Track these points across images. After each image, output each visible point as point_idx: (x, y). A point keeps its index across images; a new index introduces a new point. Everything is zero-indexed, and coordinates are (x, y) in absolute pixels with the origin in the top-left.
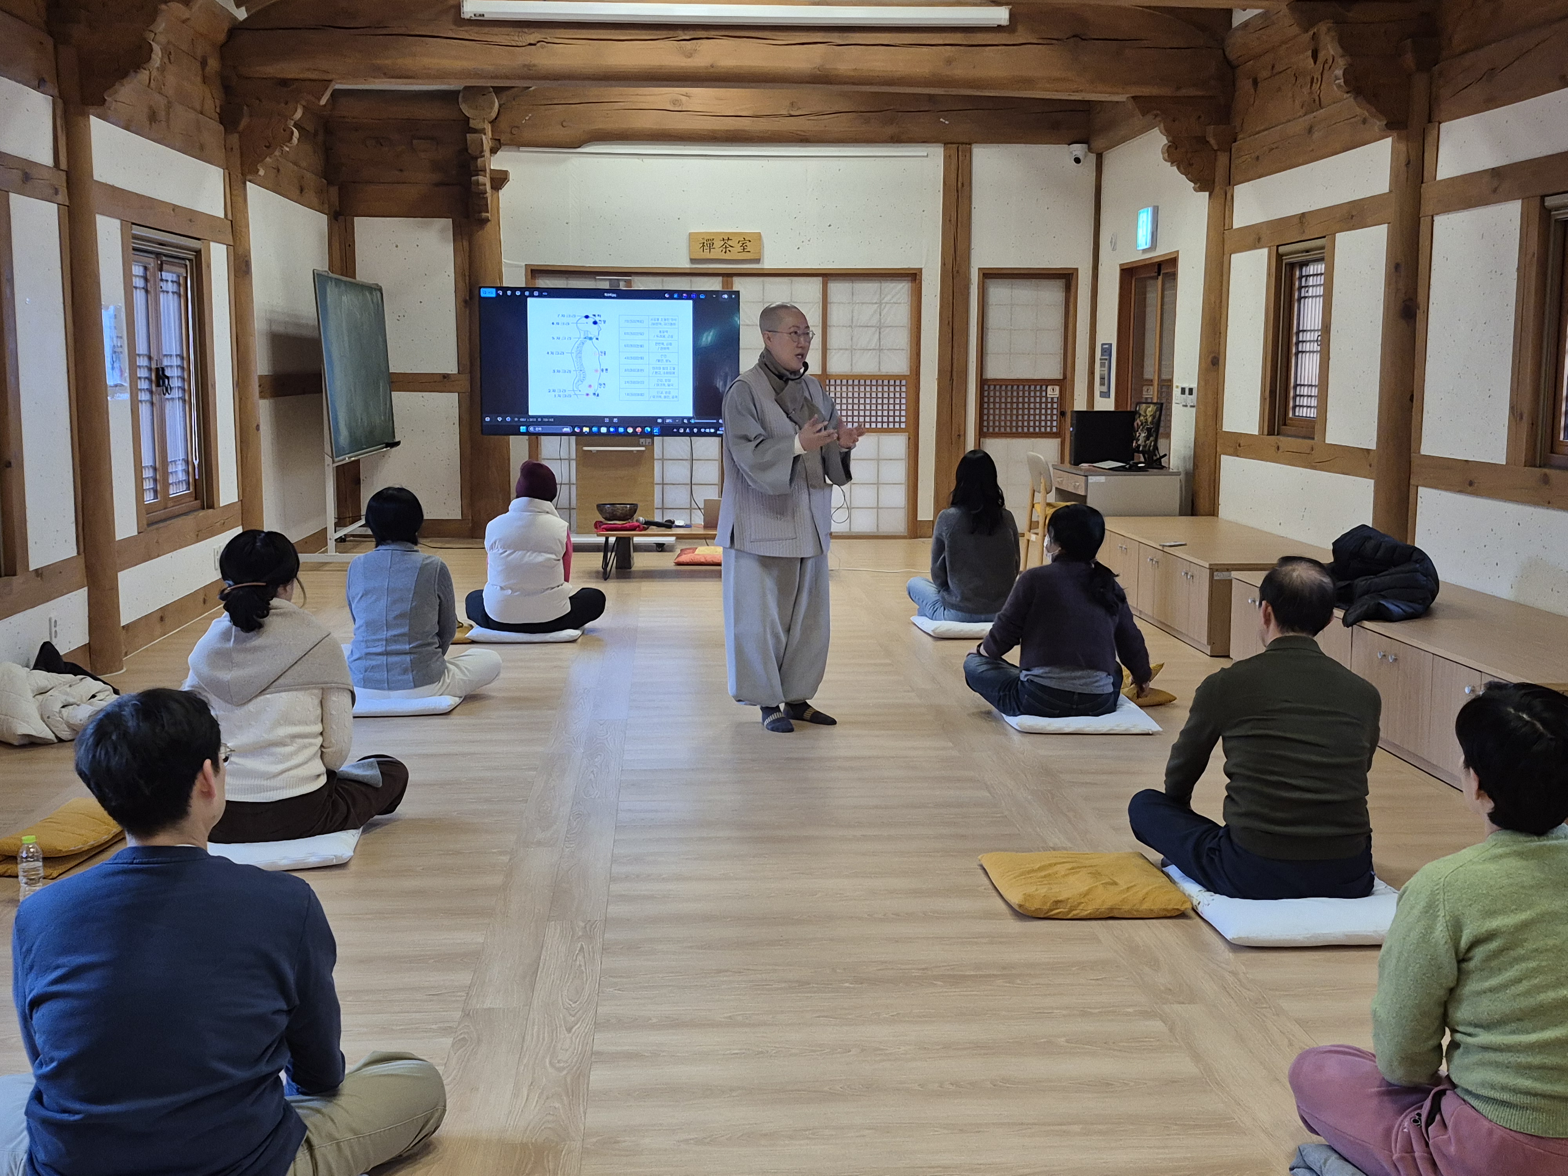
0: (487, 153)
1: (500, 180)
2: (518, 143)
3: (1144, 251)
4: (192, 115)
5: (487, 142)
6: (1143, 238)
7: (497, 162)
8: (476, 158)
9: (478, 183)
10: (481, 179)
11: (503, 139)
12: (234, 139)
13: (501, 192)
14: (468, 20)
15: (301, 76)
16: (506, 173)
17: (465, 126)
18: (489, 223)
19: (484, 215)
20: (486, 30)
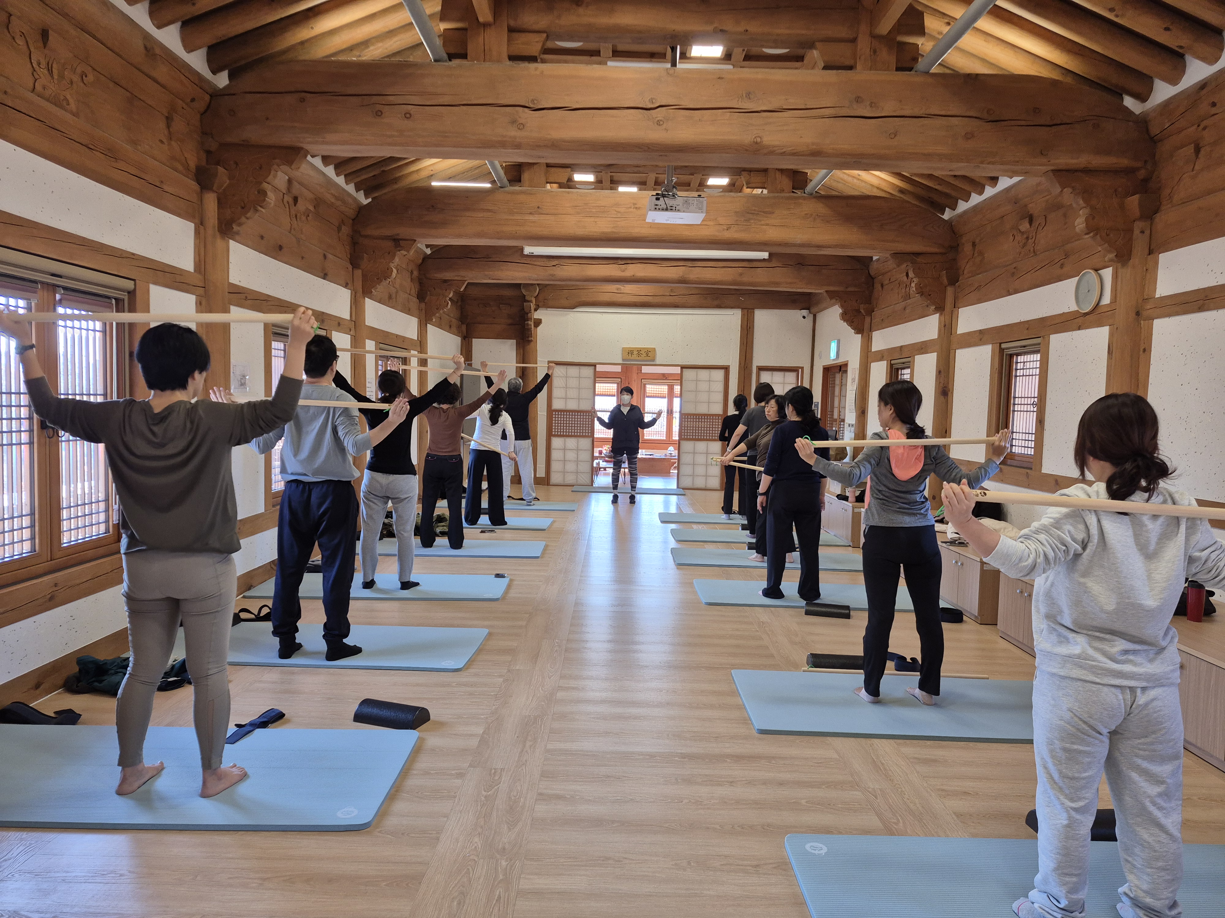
0: (533, 311)
1: (538, 323)
2: (547, 306)
3: (833, 360)
4: (406, 295)
5: (533, 306)
6: (833, 355)
7: (537, 315)
8: (528, 313)
9: (528, 324)
10: (529, 322)
11: (540, 304)
12: (423, 305)
13: (538, 328)
14: (527, 255)
15: (453, 279)
16: (541, 320)
17: (523, 299)
18: (532, 343)
19: (530, 339)
20: (534, 259)
